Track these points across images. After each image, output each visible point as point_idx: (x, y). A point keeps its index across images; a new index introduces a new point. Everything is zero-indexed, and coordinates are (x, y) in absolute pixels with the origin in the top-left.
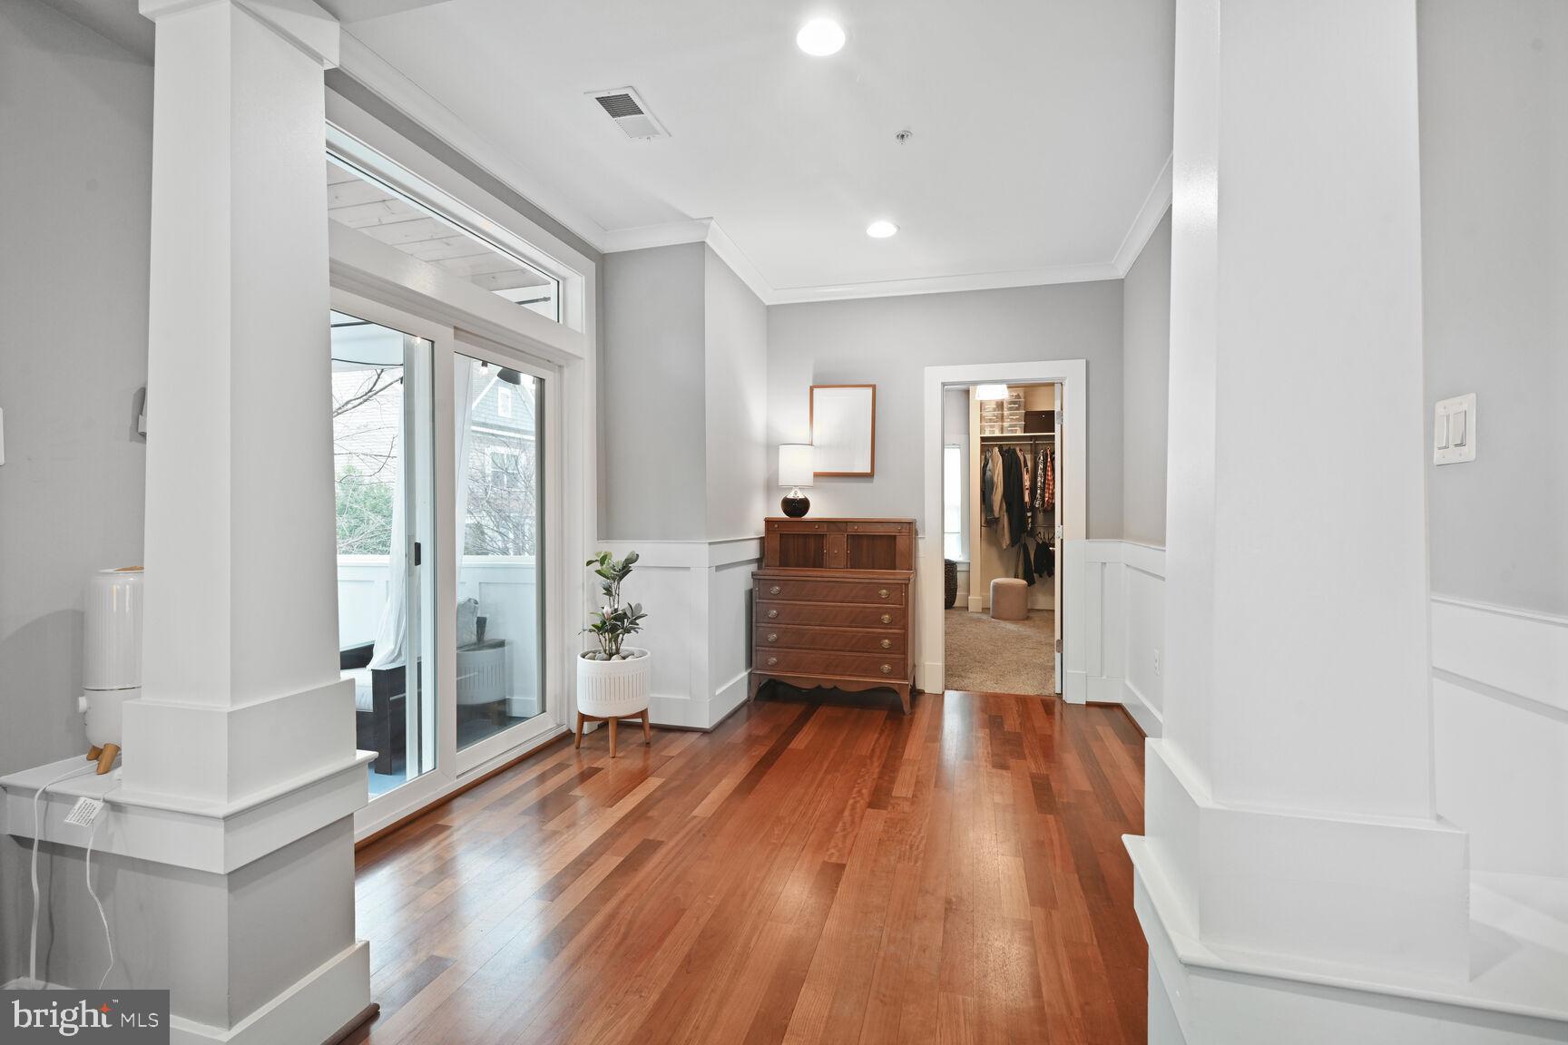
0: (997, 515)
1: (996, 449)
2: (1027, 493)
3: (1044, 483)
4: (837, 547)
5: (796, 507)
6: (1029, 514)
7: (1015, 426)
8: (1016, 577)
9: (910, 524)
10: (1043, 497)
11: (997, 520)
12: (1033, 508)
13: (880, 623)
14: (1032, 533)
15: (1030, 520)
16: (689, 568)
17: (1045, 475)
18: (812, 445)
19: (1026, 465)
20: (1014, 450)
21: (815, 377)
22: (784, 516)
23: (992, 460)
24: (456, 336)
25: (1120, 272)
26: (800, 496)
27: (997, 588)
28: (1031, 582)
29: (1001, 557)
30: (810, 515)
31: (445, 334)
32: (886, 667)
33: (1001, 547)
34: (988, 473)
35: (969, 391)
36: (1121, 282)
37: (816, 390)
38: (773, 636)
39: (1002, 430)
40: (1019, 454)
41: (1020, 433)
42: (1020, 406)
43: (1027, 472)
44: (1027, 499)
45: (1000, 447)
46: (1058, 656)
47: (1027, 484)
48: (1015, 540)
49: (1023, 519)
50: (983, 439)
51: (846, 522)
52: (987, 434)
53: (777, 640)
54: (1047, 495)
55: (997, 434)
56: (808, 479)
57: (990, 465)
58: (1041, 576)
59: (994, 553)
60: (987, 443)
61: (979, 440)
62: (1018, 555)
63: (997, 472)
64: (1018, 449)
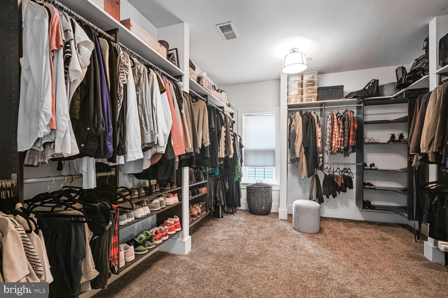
0: (298, 156)
1: (298, 112)
2: (319, 141)
3: (332, 134)
6: (321, 155)
7: (311, 97)
8: (311, 199)
10: (331, 144)
11: (298, 160)
15: (321, 159)
17: (333, 128)
19: (318, 122)
20: (310, 114)
23: (295, 120)
27: (298, 208)
29: (300, 183)
35: (280, 79)
39: (302, 100)
40: (314, 115)
41: (314, 101)
42: (314, 83)
43: (320, 125)
44: (319, 145)
45: (301, 112)
47: (319, 134)
48: (311, 172)
49: (316, 158)
50: (289, 106)
52: (292, 103)
54: (334, 142)
55: (298, 102)
57: (294, 123)
58: (328, 197)
59: (295, 180)
60: (292, 108)
61: (286, 107)
62: (312, 182)
63: (298, 127)
64: (312, 112)
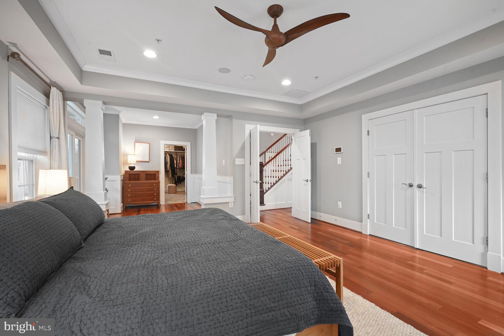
0: (168, 170)
1: (168, 154)
2: (175, 165)
3: (179, 163)
4: (143, 176)
5: (132, 168)
7: (172, 149)
8: (173, 184)
9: (159, 171)
10: (179, 166)
11: (168, 171)
12: (177, 168)
13: (154, 191)
14: (176, 174)
15: (176, 171)
16: (115, 181)
17: (179, 161)
18: (135, 155)
19: (175, 158)
21: (136, 140)
22: (129, 170)
24: (75, 135)
25: (196, 128)
26: (133, 166)
27: (169, 187)
28: (176, 185)
29: (169, 180)
30: (135, 170)
31: (74, 134)
32: (155, 199)
33: (169, 177)
34: (166, 160)
36: (196, 130)
37: (136, 143)
38: (129, 195)
40: (173, 156)
41: (173, 151)
43: (175, 160)
44: (175, 166)
45: (169, 154)
46: (186, 195)
48: (173, 176)
49: (174, 171)
50: (165, 152)
51: (145, 171)
52: (166, 151)
53: (130, 196)
55: (168, 151)
56: (135, 162)
57: (166, 158)
58: (178, 184)
59: (167, 179)
60: (166, 153)
61: (164, 152)
62: (173, 179)
63: (168, 159)
64: (173, 154)
